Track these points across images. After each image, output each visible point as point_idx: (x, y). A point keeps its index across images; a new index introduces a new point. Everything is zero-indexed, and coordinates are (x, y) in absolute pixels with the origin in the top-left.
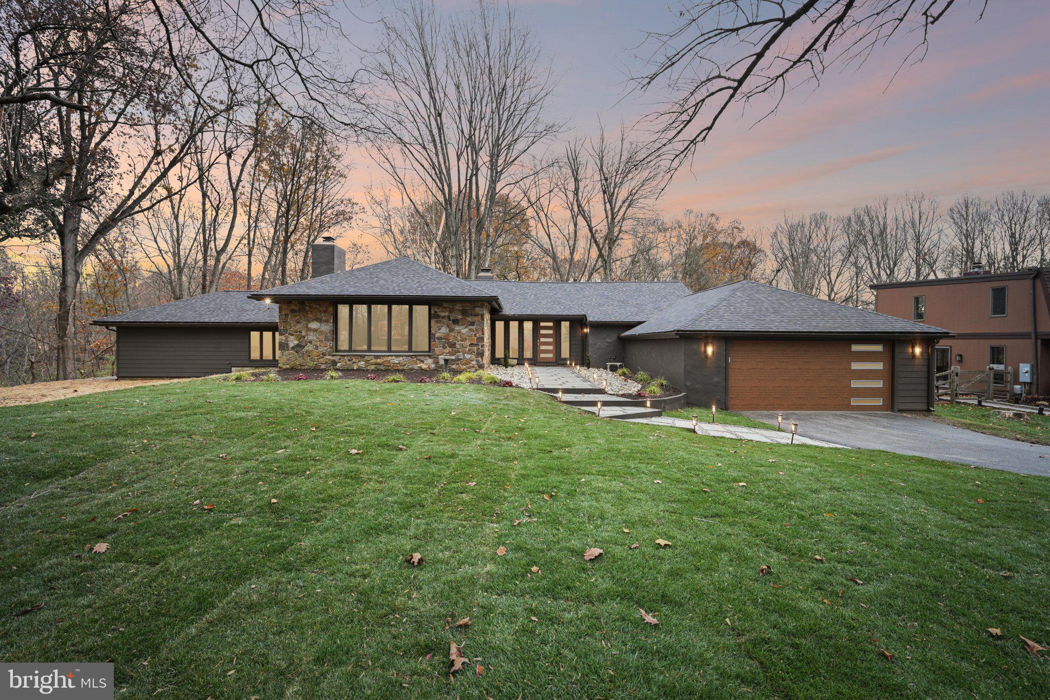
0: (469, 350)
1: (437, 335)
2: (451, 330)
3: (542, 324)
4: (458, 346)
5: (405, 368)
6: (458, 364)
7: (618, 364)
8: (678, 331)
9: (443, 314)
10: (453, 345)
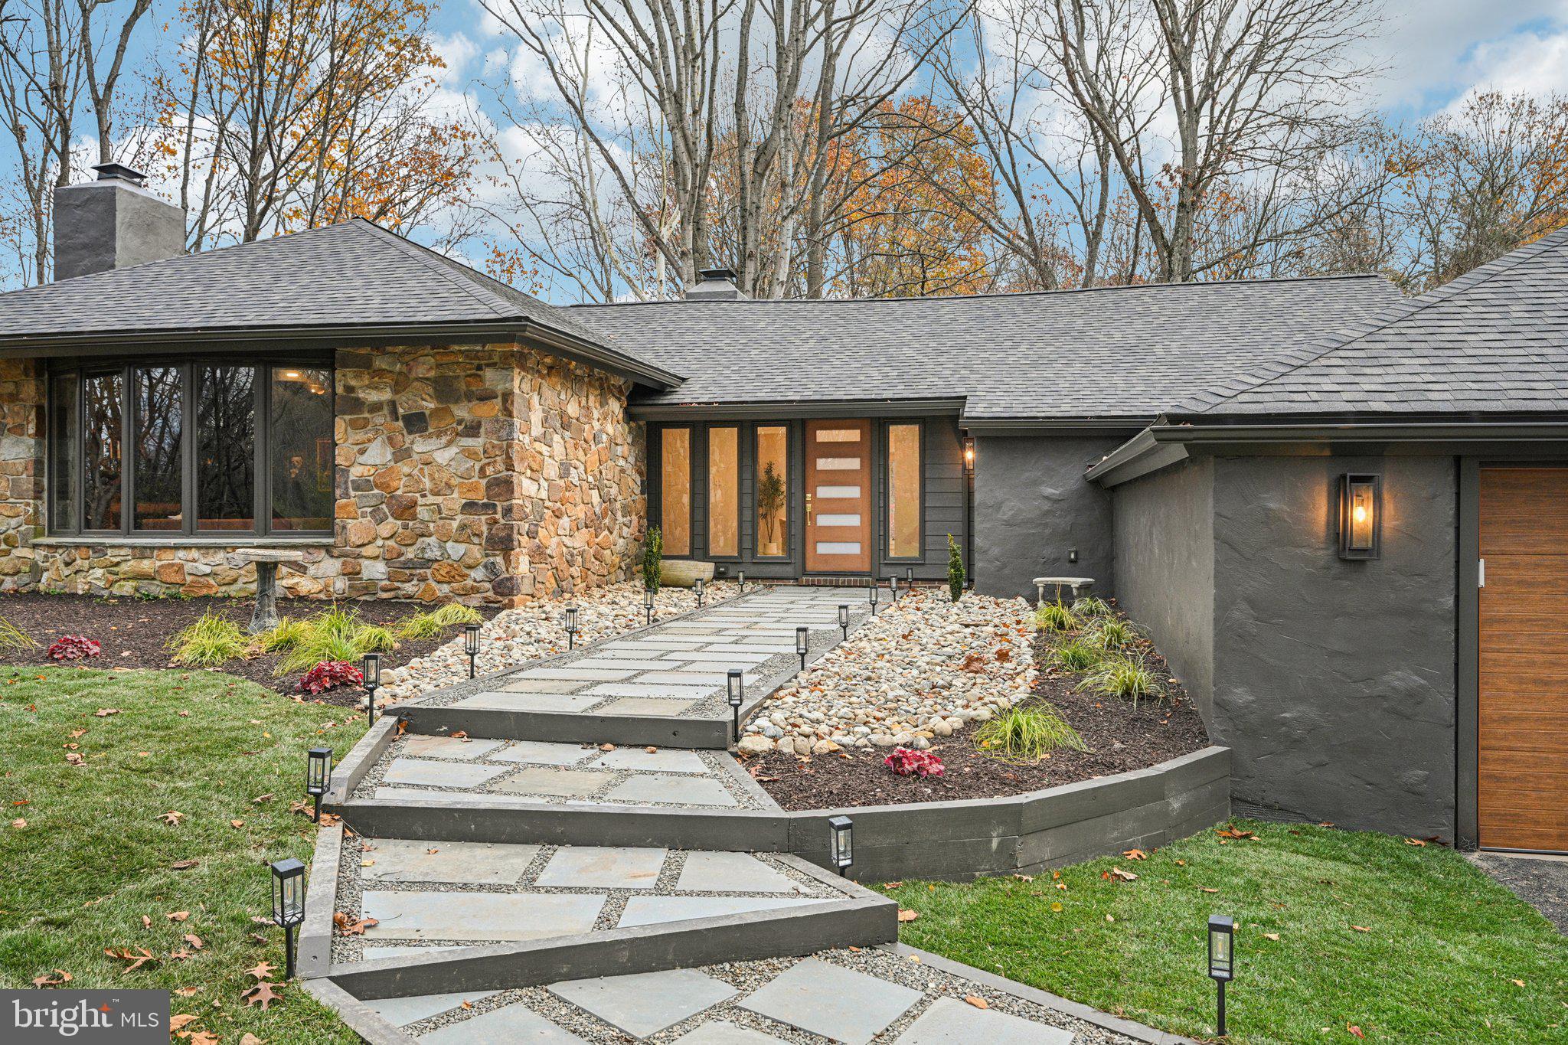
0: (463, 527)
1: (355, 472)
2: (402, 454)
3: (823, 436)
4: (422, 513)
5: (232, 590)
6: (423, 579)
7: (1075, 582)
8: (1174, 418)
9: (373, 397)
10: (406, 510)
